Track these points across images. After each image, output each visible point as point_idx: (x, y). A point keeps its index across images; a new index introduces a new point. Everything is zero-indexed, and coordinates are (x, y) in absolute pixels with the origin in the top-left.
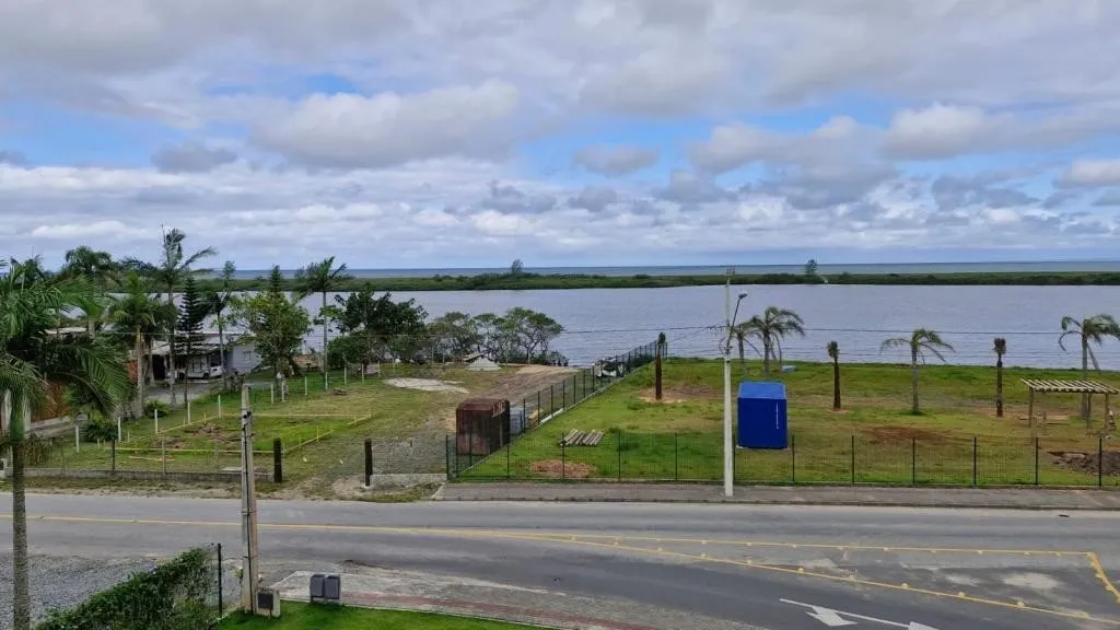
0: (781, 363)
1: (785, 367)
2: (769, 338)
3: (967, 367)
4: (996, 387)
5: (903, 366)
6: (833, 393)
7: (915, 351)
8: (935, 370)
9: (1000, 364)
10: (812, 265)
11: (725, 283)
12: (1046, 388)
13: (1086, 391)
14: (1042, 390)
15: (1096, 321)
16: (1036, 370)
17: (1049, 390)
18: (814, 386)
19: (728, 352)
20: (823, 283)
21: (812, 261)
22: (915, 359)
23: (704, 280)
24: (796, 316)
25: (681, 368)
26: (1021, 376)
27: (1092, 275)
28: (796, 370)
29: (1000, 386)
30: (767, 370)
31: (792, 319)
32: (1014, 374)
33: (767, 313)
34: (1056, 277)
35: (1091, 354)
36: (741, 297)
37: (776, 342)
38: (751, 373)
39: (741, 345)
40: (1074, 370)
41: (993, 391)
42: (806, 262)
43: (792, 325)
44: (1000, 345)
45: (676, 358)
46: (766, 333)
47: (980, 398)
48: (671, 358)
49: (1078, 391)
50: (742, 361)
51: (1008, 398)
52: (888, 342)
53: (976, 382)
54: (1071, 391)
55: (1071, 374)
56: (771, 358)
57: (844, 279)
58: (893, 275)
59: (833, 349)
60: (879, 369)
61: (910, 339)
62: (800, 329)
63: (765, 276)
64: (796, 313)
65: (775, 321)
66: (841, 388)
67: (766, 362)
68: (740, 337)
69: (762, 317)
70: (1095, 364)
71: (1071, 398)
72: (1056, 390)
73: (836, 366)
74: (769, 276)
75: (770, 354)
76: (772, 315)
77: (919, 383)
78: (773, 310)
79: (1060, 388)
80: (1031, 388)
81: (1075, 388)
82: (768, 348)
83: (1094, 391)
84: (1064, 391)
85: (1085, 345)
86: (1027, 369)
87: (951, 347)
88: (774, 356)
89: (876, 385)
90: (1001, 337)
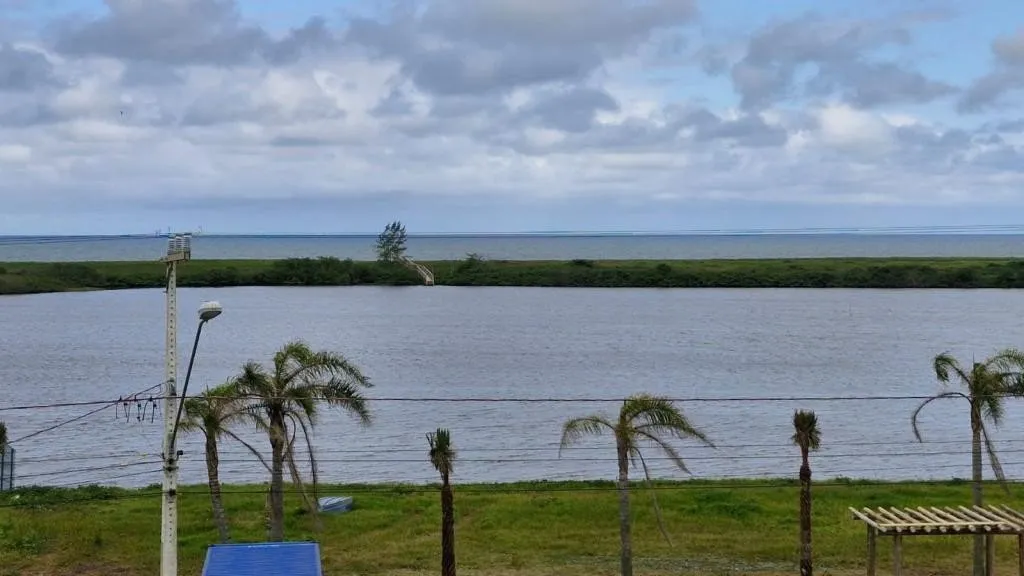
0: (316, 490)
1: (324, 501)
2: (283, 427)
3: (735, 484)
4: (798, 528)
5: (600, 485)
6: (438, 563)
7: (625, 446)
8: (669, 492)
9: (805, 472)
10: (393, 238)
11: (161, 282)
12: (901, 525)
13: (981, 530)
14: (893, 532)
15: (994, 369)
16: (878, 484)
17: (907, 531)
18: (394, 546)
19: (170, 468)
20: (420, 281)
21: (396, 227)
22: (623, 466)
23: (124, 274)
24: (351, 371)
25: (51, 518)
26: (847, 499)
27: (993, 265)
28: (351, 507)
29: (806, 525)
30: (278, 513)
31: (341, 376)
32: (836, 495)
33: (280, 362)
34: (924, 270)
35: (988, 443)
36: (207, 316)
37: (300, 434)
38: (238, 521)
39: (211, 448)
40: (957, 482)
41: (792, 538)
42: (381, 230)
43: (340, 394)
44: (806, 429)
45: (39, 491)
46: (277, 412)
47: (767, 556)
48: (23, 491)
49: (965, 531)
50: (214, 489)
51: (826, 554)
52: (571, 426)
53: (756, 519)
54: (951, 530)
55: (948, 492)
56: (287, 478)
57: (469, 273)
58: (580, 263)
59: (441, 451)
60: (546, 496)
61: (615, 420)
62: (357, 405)
63: (277, 264)
64: (352, 362)
65: (298, 382)
66: (460, 548)
67: (276, 489)
68: (213, 425)
69: (268, 370)
70: (996, 466)
71: (954, 548)
72: (921, 531)
73: (446, 492)
74: (291, 264)
75: (286, 469)
76: (292, 364)
77: (634, 527)
78: (298, 352)
79: (929, 525)
80: (870, 528)
81: (958, 524)
82: (281, 451)
83: (995, 530)
84: (936, 531)
85: (977, 424)
86: (864, 483)
87: (702, 437)
88: (295, 473)
89: (538, 538)
90: (807, 409)
